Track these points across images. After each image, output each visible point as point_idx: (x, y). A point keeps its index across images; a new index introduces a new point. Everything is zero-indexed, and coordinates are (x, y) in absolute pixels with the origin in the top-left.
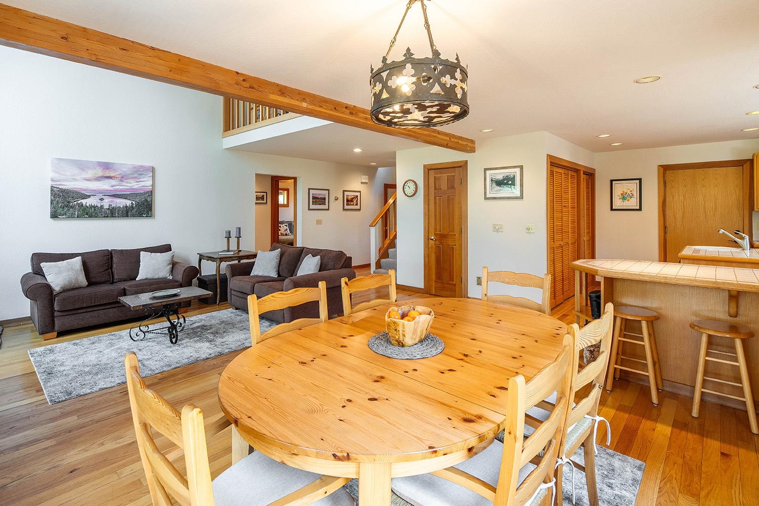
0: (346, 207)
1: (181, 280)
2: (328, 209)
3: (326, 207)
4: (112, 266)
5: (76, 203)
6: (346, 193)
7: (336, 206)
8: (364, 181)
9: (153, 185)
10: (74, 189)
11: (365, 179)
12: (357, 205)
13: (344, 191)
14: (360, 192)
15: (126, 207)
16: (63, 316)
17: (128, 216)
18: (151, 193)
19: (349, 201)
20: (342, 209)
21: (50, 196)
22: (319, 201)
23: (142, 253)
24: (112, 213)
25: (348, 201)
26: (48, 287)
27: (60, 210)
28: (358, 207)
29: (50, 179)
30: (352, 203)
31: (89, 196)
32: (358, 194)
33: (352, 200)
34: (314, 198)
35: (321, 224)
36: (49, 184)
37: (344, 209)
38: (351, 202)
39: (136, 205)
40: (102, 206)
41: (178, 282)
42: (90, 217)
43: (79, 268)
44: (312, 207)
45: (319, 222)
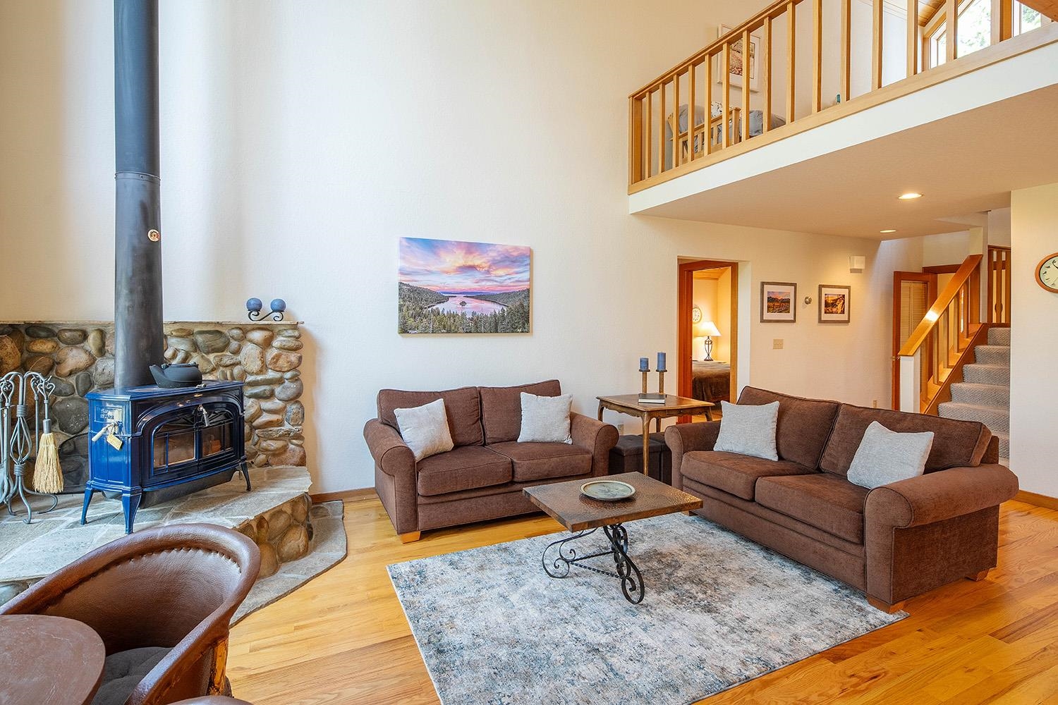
0: (825, 317)
1: (592, 449)
2: (794, 321)
3: (789, 316)
4: (482, 416)
5: (430, 309)
6: (824, 291)
7: (807, 314)
8: (856, 267)
9: (530, 280)
10: (428, 288)
11: (859, 263)
12: (843, 312)
13: (821, 287)
14: (848, 288)
15: (495, 316)
16: (429, 504)
17: (497, 332)
18: (527, 294)
19: (830, 306)
20: (817, 320)
21: (398, 299)
22: (778, 304)
23: (523, 395)
24: (477, 326)
25: (827, 305)
26: (409, 453)
27: (411, 322)
28: (844, 317)
29: (397, 272)
30: (834, 310)
31: (447, 299)
32: (845, 292)
33: (834, 304)
34: (770, 300)
35: (782, 348)
36: (397, 278)
37: (820, 321)
38: (833, 306)
39: (508, 313)
40: (463, 314)
41: (588, 452)
42: (449, 332)
43: (442, 420)
44: (767, 316)
45: (778, 344)
